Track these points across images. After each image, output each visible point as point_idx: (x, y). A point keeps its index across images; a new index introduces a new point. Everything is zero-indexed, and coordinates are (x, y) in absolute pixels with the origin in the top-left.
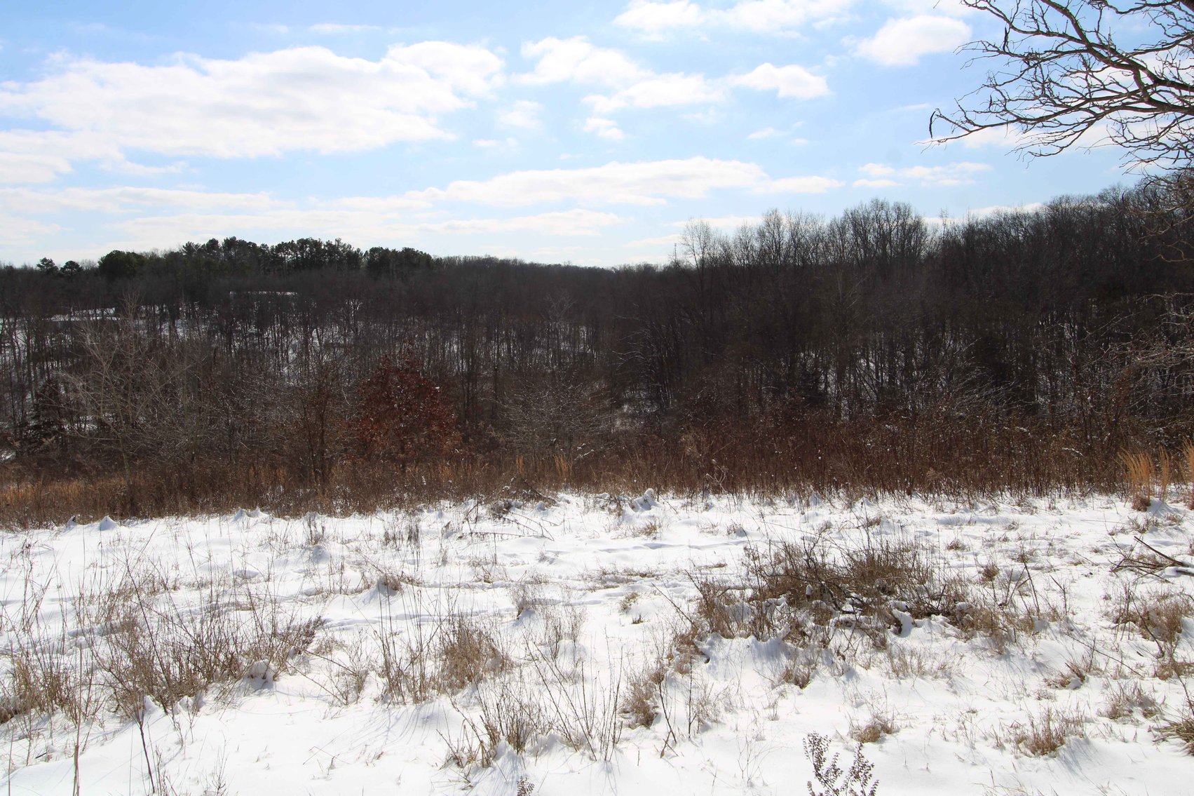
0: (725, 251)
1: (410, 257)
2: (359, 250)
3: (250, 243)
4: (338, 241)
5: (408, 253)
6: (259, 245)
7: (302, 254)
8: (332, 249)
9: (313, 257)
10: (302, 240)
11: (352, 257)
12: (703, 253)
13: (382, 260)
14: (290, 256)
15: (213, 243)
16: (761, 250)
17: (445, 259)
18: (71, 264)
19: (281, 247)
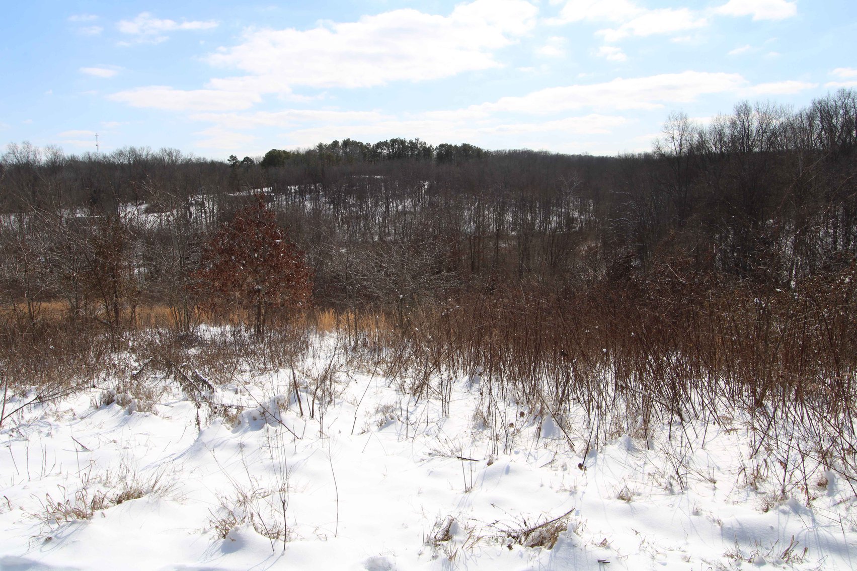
0: (701, 137)
1: (466, 149)
2: (431, 146)
3: (359, 143)
4: (417, 140)
5: (466, 148)
6: (365, 144)
7: (393, 149)
8: (413, 145)
9: (400, 151)
10: (393, 139)
11: (427, 151)
12: (681, 139)
13: (447, 152)
14: (385, 151)
15: (335, 143)
16: (732, 136)
17: (495, 152)
18: (247, 159)
19: (379, 145)
